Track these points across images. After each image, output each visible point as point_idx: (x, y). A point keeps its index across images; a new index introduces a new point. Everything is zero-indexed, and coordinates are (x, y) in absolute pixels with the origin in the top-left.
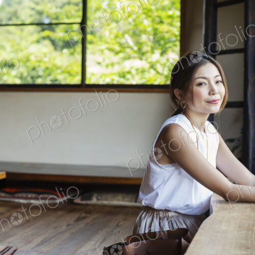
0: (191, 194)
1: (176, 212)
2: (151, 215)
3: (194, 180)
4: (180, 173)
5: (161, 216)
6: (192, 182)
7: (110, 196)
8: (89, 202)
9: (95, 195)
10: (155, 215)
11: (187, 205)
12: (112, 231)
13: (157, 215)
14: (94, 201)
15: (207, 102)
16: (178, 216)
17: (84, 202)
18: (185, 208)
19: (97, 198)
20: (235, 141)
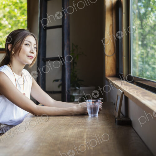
0: (13, 114)
1: (5, 124)
3: (14, 105)
4: (6, 101)
6: (13, 105)
11: (11, 120)
15: (28, 56)
16: (7, 127)
18: (10, 122)
20: (59, 81)
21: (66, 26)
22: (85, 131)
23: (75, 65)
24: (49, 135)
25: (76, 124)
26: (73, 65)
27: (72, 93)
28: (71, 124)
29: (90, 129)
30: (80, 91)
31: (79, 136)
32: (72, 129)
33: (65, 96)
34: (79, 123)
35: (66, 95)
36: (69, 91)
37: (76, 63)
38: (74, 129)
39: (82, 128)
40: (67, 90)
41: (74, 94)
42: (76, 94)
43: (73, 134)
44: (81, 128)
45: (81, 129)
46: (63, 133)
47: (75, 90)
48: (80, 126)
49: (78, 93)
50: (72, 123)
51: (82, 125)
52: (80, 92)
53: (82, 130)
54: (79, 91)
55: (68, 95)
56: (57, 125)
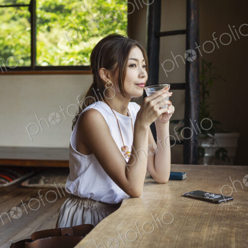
2: (75, 204)
5: (85, 206)
7: (57, 179)
8: (36, 185)
9: (43, 178)
10: (80, 205)
12: (52, 216)
13: (81, 205)
14: (42, 184)
15: (136, 84)
17: (31, 185)
19: (44, 181)
20: (180, 123)
21: (192, 32)
22: (231, 233)
23: (206, 95)
24: (168, 240)
25: (214, 215)
26: (204, 95)
27: (201, 144)
28: (205, 214)
29: (241, 228)
30: (214, 140)
31: (222, 244)
32: (209, 226)
33: (190, 149)
34: (220, 214)
35: (192, 147)
36: (196, 141)
37: (208, 93)
38: (212, 226)
39: (226, 225)
40: (194, 140)
41: (204, 145)
42: (208, 145)
43: (211, 239)
44: (223, 227)
45: (224, 229)
46: (193, 235)
47: (206, 138)
48: (223, 222)
49: (210, 144)
50: (207, 213)
51: (225, 217)
52: (215, 142)
53: (227, 229)
54: (212, 139)
55: (194, 148)
56: (181, 216)
